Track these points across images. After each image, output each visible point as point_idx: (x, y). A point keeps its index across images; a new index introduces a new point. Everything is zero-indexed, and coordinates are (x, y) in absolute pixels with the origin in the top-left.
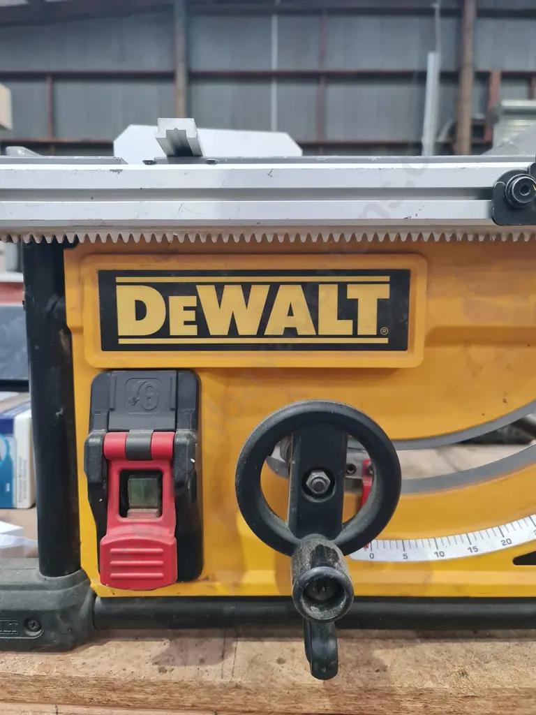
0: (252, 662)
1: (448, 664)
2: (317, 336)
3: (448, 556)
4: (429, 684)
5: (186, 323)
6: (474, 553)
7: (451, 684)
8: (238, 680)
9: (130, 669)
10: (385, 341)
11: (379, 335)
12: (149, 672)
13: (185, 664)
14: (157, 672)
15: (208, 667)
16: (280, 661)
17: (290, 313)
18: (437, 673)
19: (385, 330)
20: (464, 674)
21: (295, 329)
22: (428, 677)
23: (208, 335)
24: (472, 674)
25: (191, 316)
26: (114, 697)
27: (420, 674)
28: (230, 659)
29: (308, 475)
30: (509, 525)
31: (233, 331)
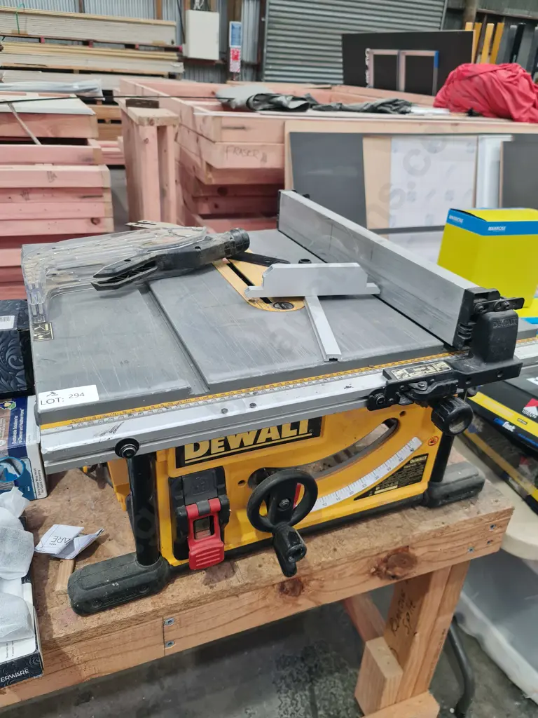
0: (248, 570)
1: (328, 547)
2: (281, 439)
3: (328, 505)
4: (323, 559)
5: (219, 447)
6: (339, 501)
7: (332, 557)
8: (247, 582)
9: (196, 591)
10: (311, 434)
11: (308, 433)
12: (205, 590)
13: (219, 581)
14: (209, 589)
15: (231, 579)
16: (260, 566)
17: (269, 432)
18: (325, 553)
19: (311, 431)
20: (335, 550)
21: (271, 438)
22: (322, 556)
23: (230, 450)
24: (338, 549)
25: (222, 443)
26: (192, 605)
27: (318, 555)
28: (237, 572)
29: (280, 502)
30: (352, 485)
31: (242, 445)
